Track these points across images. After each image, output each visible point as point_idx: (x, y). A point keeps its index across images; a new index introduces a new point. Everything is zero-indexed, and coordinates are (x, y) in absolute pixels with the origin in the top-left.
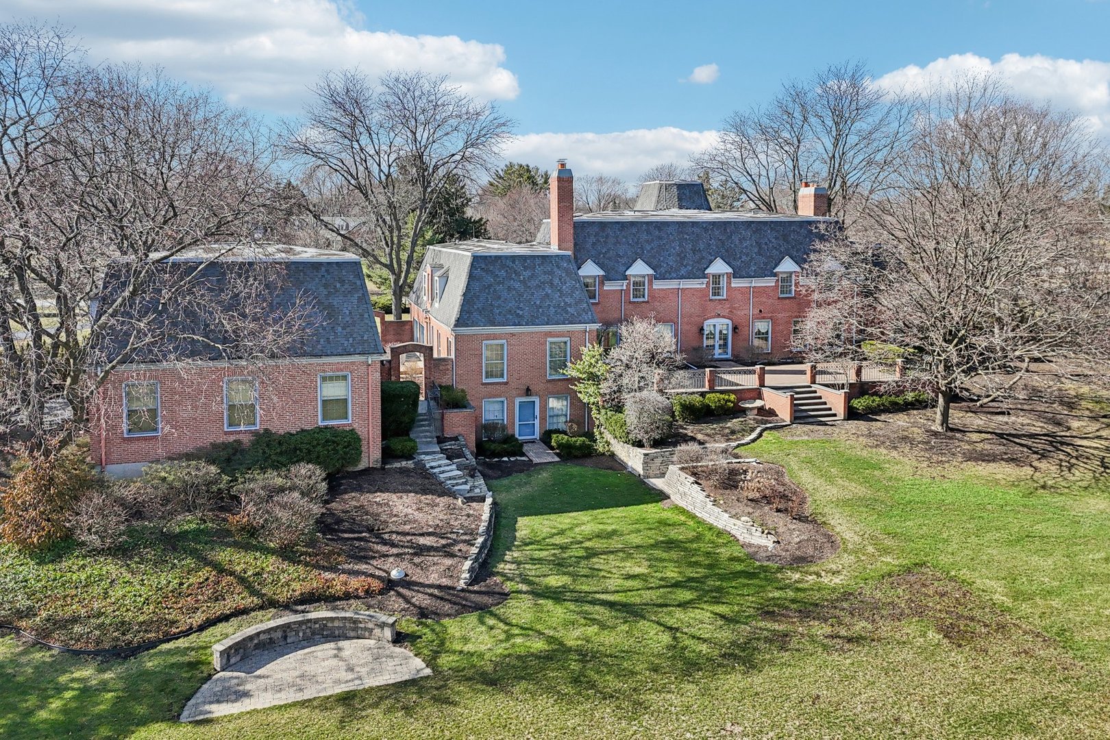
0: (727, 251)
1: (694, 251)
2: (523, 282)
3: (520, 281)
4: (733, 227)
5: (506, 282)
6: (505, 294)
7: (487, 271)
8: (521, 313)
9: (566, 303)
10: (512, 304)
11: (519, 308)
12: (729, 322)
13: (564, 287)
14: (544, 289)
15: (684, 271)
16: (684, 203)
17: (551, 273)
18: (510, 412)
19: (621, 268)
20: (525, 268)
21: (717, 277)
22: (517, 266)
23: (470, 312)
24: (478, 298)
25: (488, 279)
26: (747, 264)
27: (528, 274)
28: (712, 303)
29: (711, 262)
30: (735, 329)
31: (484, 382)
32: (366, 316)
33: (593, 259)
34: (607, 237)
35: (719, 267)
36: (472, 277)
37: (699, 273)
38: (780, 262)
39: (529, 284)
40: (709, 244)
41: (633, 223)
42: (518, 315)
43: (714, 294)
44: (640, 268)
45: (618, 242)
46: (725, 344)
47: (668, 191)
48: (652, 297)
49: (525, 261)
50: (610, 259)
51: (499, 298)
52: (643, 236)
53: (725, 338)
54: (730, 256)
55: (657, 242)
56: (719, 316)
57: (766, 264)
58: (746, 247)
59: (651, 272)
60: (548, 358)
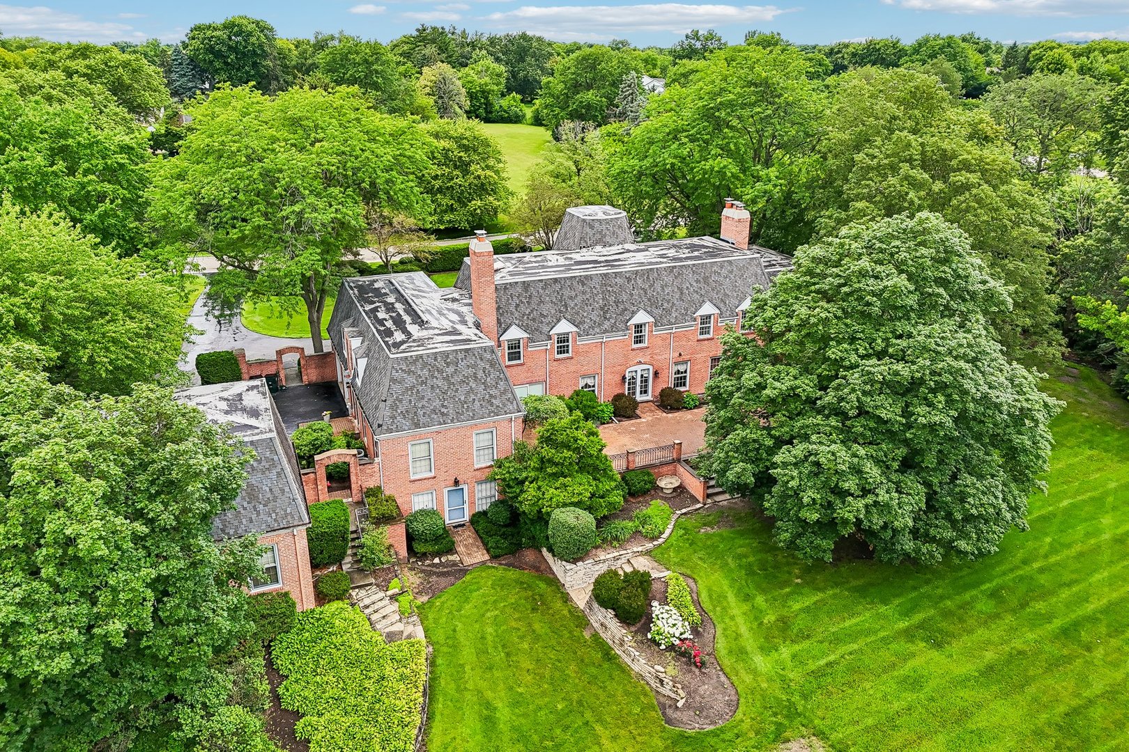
0: (649, 300)
1: (617, 303)
2: (446, 379)
3: (444, 378)
4: (656, 275)
5: (428, 381)
6: (428, 394)
7: (409, 372)
8: (445, 411)
9: (491, 396)
10: (437, 403)
11: (443, 406)
12: (651, 368)
13: (488, 379)
14: (468, 384)
15: (607, 325)
16: (608, 239)
17: (475, 366)
18: (440, 501)
19: (546, 329)
20: (448, 364)
21: (639, 327)
22: (440, 363)
23: (393, 417)
24: (401, 401)
25: (410, 380)
26: (668, 312)
27: (451, 369)
28: (634, 352)
29: (634, 313)
30: (656, 374)
31: (412, 478)
32: (287, 489)
33: (517, 322)
34: (530, 297)
35: (641, 317)
36: (393, 380)
37: (622, 326)
38: (701, 306)
39: (453, 380)
40: (632, 295)
41: (556, 280)
42: (443, 414)
43: (636, 342)
44: (564, 327)
45: (542, 302)
46: (646, 386)
47: (592, 227)
48: (576, 353)
49: (447, 357)
50: (534, 320)
51: (423, 398)
52: (567, 293)
53: (646, 381)
54: (652, 305)
55: (580, 298)
56: (640, 363)
57: (686, 310)
58: (668, 294)
59: (575, 329)
60: (475, 449)
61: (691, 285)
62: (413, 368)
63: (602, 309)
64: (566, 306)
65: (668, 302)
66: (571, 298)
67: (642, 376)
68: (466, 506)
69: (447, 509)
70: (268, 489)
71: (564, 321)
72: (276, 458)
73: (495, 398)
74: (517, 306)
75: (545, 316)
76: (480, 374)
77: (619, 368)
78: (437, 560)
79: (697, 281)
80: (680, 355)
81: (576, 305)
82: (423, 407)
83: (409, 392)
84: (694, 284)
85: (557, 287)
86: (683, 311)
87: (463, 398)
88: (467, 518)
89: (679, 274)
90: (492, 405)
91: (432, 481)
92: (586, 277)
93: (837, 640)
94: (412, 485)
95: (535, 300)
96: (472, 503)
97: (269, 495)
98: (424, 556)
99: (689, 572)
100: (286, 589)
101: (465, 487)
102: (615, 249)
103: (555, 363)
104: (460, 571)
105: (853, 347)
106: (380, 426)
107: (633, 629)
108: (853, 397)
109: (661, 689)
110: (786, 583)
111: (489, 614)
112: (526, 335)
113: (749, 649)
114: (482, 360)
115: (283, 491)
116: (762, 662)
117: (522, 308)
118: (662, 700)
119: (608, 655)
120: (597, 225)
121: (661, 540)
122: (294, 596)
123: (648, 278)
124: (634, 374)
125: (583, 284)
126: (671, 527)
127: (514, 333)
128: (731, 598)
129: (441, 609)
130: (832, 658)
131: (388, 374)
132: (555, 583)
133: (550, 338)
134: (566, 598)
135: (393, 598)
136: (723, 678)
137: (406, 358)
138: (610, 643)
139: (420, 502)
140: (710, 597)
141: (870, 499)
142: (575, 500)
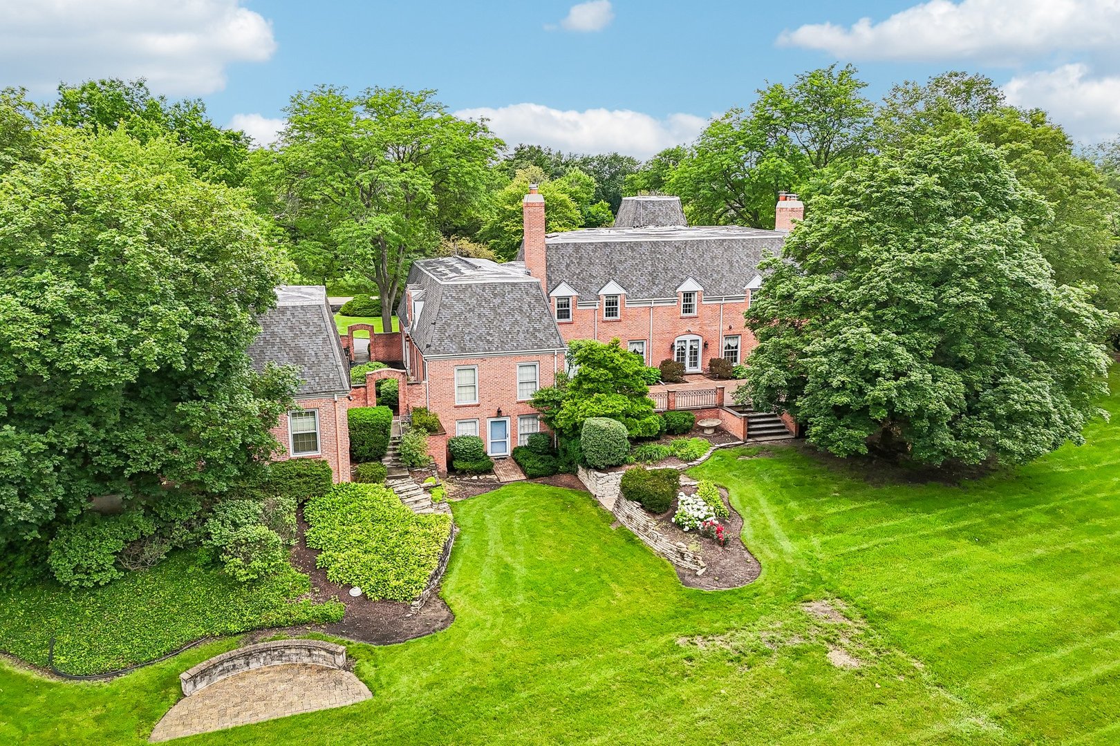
0: (698, 269)
1: (666, 269)
2: (493, 309)
3: (490, 308)
5: (476, 310)
7: (458, 299)
8: (491, 339)
9: (535, 329)
10: (483, 331)
11: (489, 334)
12: (700, 339)
13: (533, 313)
14: (513, 316)
15: (655, 290)
16: (660, 219)
17: (521, 300)
18: (483, 431)
19: (594, 289)
20: (495, 296)
21: (688, 295)
22: (488, 294)
23: (441, 340)
24: (449, 325)
25: (459, 307)
26: (718, 282)
27: (497, 301)
28: (683, 321)
29: (682, 281)
30: (705, 345)
31: (457, 404)
32: (331, 355)
33: (567, 280)
34: (581, 258)
35: (690, 285)
36: (443, 305)
37: (670, 292)
38: (751, 279)
39: (499, 311)
40: (681, 264)
41: (606, 244)
42: (488, 341)
43: (685, 311)
44: (612, 288)
45: (591, 263)
46: (696, 359)
47: (645, 208)
48: (625, 316)
49: (495, 289)
50: (583, 280)
51: (470, 324)
52: (616, 257)
53: (696, 353)
54: (701, 275)
55: (630, 262)
56: (689, 332)
57: (737, 282)
58: (718, 265)
59: (623, 292)
60: (518, 383)
61: (741, 259)
62: (462, 296)
63: (651, 274)
64: (615, 269)
65: (718, 273)
66: (620, 262)
67: (691, 347)
68: (508, 440)
69: (489, 441)
70: (313, 353)
71: (612, 282)
72: (323, 324)
73: (539, 331)
74: (568, 266)
75: (594, 277)
76: (526, 307)
77: (668, 335)
78: (475, 478)
79: (748, 256)
80: (730, 328)
81: (625, 269)
82: (470, 333)
83: (458, 318)
84: (745, 258)
85: (608, 250)
86: (733, 283)
87: (508, 329)
88: (509, 453)
89: (729, 247)
90: (536, 337)
91: (475, 410)
92: (636, 244)
93: (872, 534)
94: (456, 411)
95: (585, 261)
96: (514, 437)
97: (314, 359)
98: (463, 473)
99: (722, 484)
100: (324, 458)
101: (508, 420)
102: (668, 228)
103: (603, 324)
104: (497, 485)
106: (428, 346)
107: (658, 518)
109: (682, 563)
110: (824, 495)
111: (518, 511)
112: (575, 293)
113: (776, 536)
114: (528, 295)
115: (327, 356)
116: (788, 546)
117: (572, 267)
118: (681, 571)
119: (631, 539)
120: (650, 206)
121: (695, 463)
122: (331, 465)
123: (697, 249)
124: (683, 344)
125: (633, 250)
126: (708, 453)
127: (564, 290)
128: (763, 502)
129: (473, 506)
130: (865, 546)
131: (439, 299)
132: (586, 493)
133: (598, 298)
134: (597, 504)
135: (427, 489)
136: (746, 555)
137: (456, 286)
138: (635, 531)
139: (465, 430)
140: (741, 501)
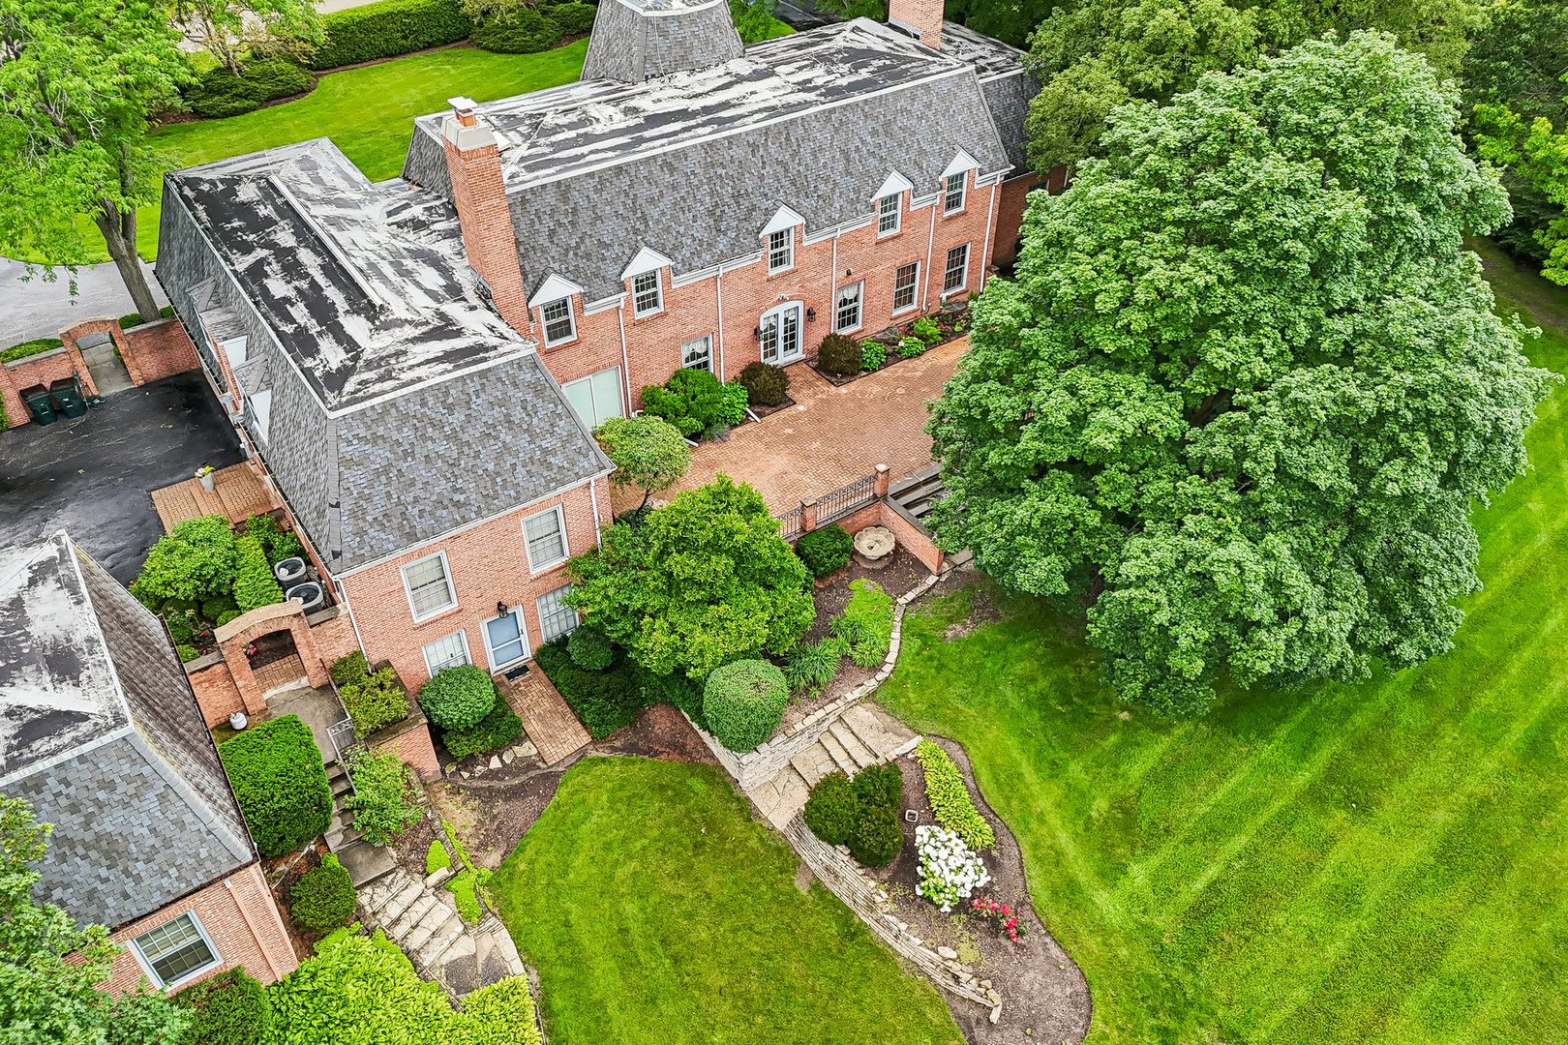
0: (793, 183)
1: (737, 197)
2: (452, 437)
3: (447, 438)
4: (801, 130)
5: (417, 449)
6: (422, 473)
7: (375, 439)
8: (462, 498)
9: (545, 452)
10: (442, 487)
11: (455, 490)
12: (800, 304)
13: (535, 421)
14: (496, 438)
15: (723, 243)
16: (696, 55)
17: (502, 403)
18: (476, 644)
19: (612, 270)
20: (450, 408)
21: (778, 238)
22: (435, 409)
23: (361, 533)
24: (369, 499)
25: (380, 455)
26: (826, 199)
27: (458, 417)
28: (773, 284)
29: (769, 213)
30: (810, 314)
31: (418, 621)
32: (188, 818)
33: (556, 266)
34: (575, 211)
35: (784, 219)
36: (345, 462)
37: (750, 241)
38: (882, 181)
39: (465, 437)
40: (762, 177)
41: (619, 169)
42: (457, 505)
43: (775, 264)
44: (647, 261)
45: (598, 218)
46: (793, 337)
47: (664, 34)
48: (674, 304)
49: (447, 393)
50: (588, 256)
51: (413, 483)
52: (643, 191)
53: (793, 328)
54: (799, 190)
55: (668, 199)
56: (783, 300)
57: (857, 191)
58: (825, 166)
59: (666, 262)
60: (526, 542)
61: (863, 142)
62: (381, 431)
63: (711, 213)
64: (644, 219)
65: (826, 181)
66: (652, 201)
67: (786, 319)
68: (524, 638)
69: (489, 651)
70: (145, 831)
71: (645, 252)
72: (146, 770)
73: (553, 452)
74: (552, 233)
75: (607, 246)
76: (518, 414)
77: (748, 316)
78: (495, 763)
79: (874, 133)
80: (849, 274)
81: (663, 214)
82: (416, 500)
83: (383, 479)
84: (869, 139)
85: (624, 183)
86: (852, 196)
87: (491, 467)
88: (528, 653)
89: (841, 123)
90: (549, 466)
91: (459, 617)
92: (675, 154)
93: (1214, 832)
94: (419, 634)
95: (585, 216)
96: (534, 631)
97: (152, 841)
98: (469, 762)
99: (949, 731)
100: (234, 964)
101: (519, 611)
102: (714, 76)
103: (636, 330)
104: (543, 780)
105: (1253, 339)
106: (336, 555)
107: (885, 875)
108: (1268, 452)
109: (955, 989)
110: (1109, 725)
111: (621, 873)
112: (576, 289)
113: (1082, 879)
114: (515, 385)
115: (181, 825)
116: (1108, 904)
117: (562, 236)
118: (962, 1009)
119: (852, 931)
120: (673, 27)
121: (888, 668)
122: (252, 968)
123: (787, 139)
124: (772, 321)
125: (672, 170)
126: (896, 635)
127: (555, 289)
128: (1030, 775)
130: (1213, 871)
131: (332, 452)
132: (717, 776)
133: (622, 287)
134: (747, 811)
135: (440, 887)
136: (1055, 951)
137: (363, 412)
138: (848, 902)
139: (440, 654)
140: (996, 778)
141: (1293, 627)
142: (744, 646)
